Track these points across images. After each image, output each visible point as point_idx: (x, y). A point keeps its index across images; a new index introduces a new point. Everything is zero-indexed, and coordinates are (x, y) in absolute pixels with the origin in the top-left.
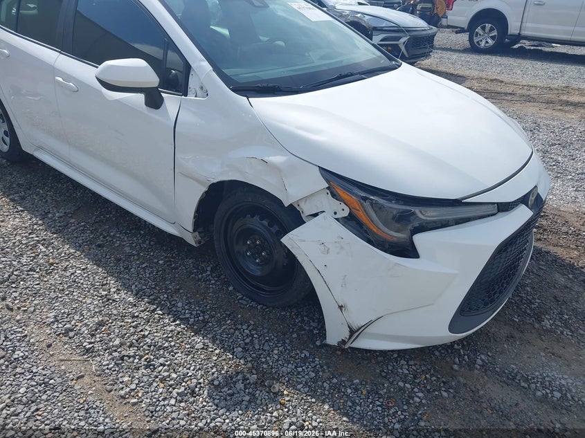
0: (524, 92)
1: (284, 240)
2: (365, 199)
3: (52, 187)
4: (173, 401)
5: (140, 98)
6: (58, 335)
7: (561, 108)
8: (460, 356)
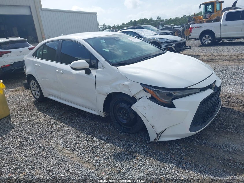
0: (224, 58)
1: (132, 107)
2: (155, 90)
3: (54, 108)
4: (102, 161)
5: (84, 72)
6: (64, 147)
7: (238, 61)
8: (197, 141)
